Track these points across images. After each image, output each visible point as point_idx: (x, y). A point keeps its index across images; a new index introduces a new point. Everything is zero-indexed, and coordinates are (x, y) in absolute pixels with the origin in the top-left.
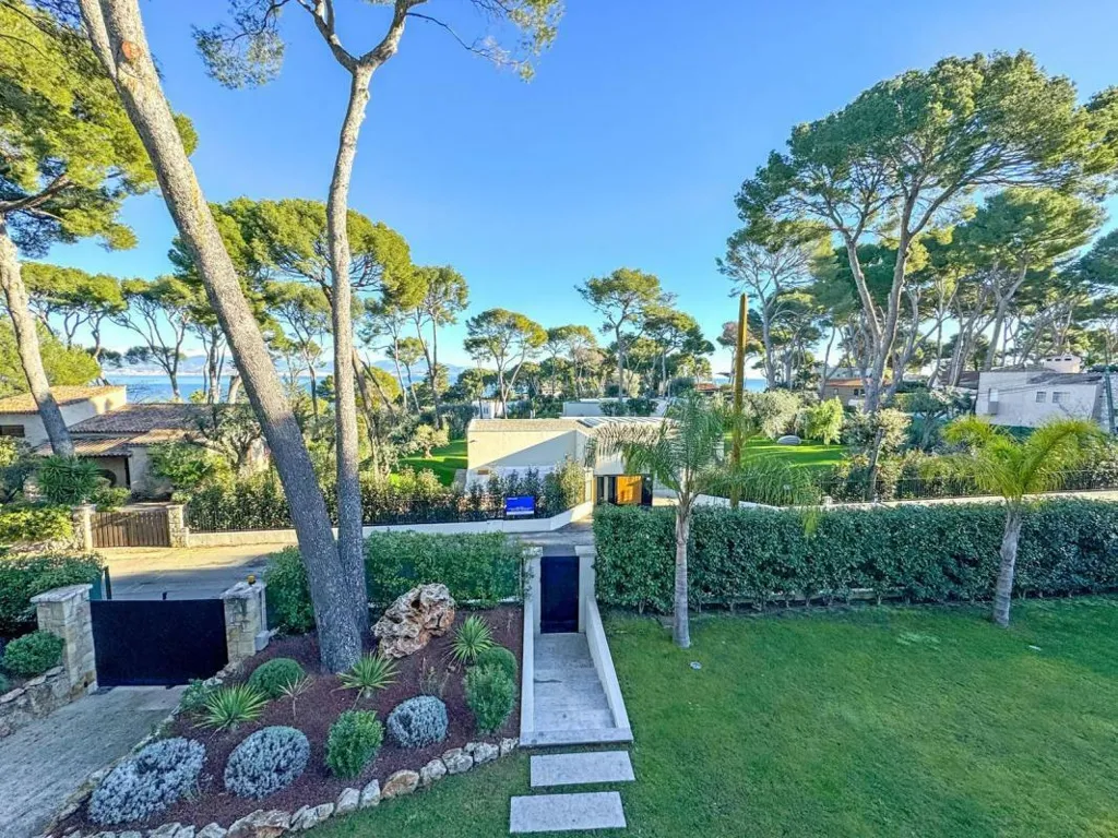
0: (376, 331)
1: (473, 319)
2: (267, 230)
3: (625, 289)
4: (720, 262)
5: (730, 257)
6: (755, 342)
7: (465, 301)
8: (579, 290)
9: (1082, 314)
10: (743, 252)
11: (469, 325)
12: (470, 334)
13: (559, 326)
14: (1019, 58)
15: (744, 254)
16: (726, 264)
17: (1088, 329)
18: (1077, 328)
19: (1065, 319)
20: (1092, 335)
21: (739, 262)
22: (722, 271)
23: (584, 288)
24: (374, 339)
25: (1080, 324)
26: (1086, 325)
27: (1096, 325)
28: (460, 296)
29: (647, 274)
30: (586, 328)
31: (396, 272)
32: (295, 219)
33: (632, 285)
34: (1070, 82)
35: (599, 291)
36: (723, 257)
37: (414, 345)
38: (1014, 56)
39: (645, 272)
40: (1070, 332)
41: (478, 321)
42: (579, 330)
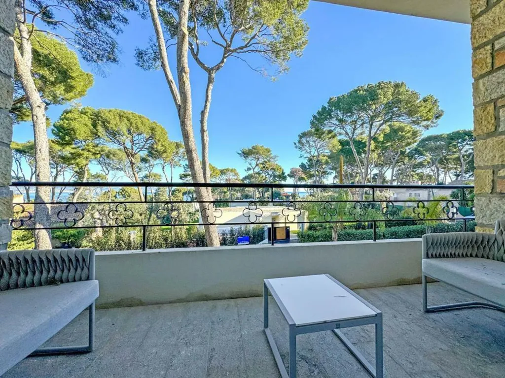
0: (141, 170)
2: (105, 123)
3: (258, 153)
4: (295, 144)
5: (300, 142)
6: (303, 176)
8: (238, 153)
9: (415, 166)
10: (304, 140)
11: (184, 168)
12: (184, 171)
13: (223, 169)
14: (402, 84)
15: (304, 141)
16: (297, 144)
17: (417, 172)
18: (413, 171)
19: (411, 168)
20: (418, 174)
21: (303, 144)
22: (296, 147)
23: (240, 152)
25: (414, 170)
26: (416, 170)
27: (419, 171)
28: (184, 154)
29: (266, 147)
30: (235, 170)
31: (163, 143)
32: (118, 118)
33: (261, 152)
34: (419, 94)
35: (246, 154)
36: (297, 142)
37: (155, 176)
38: (400, 83)
39: (265, 147)
40: (412, 173)
42: (232, 171)
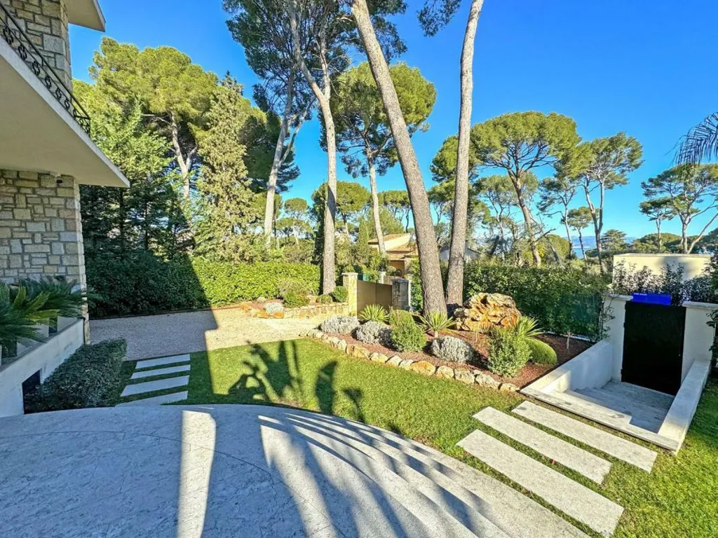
0: (551, 202)
1: (651, 180)
7: (638, 161)
11: (644, 186)
12: (647, 195)
24: (548, 208)
28: (631, 158)
41: (657, 182)
